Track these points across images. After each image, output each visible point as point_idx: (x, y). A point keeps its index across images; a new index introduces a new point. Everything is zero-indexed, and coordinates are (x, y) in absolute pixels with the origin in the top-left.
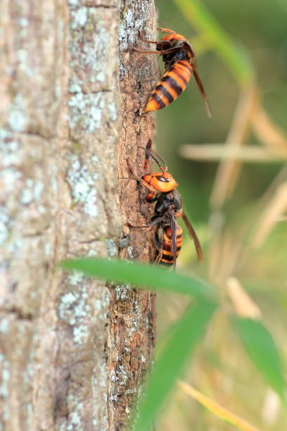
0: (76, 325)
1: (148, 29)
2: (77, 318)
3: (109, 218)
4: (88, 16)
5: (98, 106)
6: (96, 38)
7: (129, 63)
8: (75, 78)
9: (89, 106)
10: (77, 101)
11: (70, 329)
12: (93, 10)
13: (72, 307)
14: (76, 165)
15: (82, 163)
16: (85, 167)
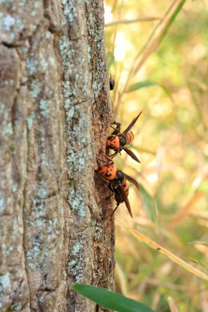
0: (77, 275)
1: (105, 86)
2: (77, 271)
3: (91, 210)
4: (75, 110)
5: (83, 157)
6: (80, 121)
7: (96, 109)
8: (70, 147)
9: (78, 159)
10: (72, 158)
11: (74, 277)
12: (77, 107)
13: (74, 267)
14: (73, 192)
15: (75, 189)
16: (77, 192)
